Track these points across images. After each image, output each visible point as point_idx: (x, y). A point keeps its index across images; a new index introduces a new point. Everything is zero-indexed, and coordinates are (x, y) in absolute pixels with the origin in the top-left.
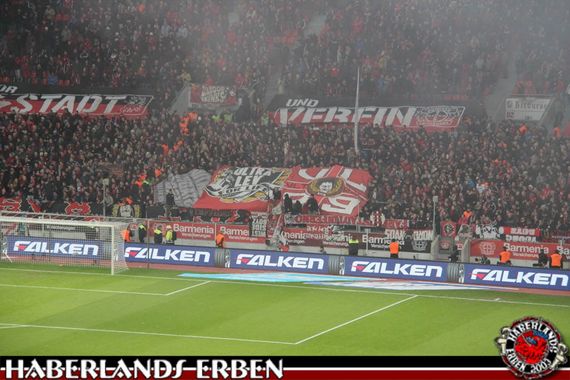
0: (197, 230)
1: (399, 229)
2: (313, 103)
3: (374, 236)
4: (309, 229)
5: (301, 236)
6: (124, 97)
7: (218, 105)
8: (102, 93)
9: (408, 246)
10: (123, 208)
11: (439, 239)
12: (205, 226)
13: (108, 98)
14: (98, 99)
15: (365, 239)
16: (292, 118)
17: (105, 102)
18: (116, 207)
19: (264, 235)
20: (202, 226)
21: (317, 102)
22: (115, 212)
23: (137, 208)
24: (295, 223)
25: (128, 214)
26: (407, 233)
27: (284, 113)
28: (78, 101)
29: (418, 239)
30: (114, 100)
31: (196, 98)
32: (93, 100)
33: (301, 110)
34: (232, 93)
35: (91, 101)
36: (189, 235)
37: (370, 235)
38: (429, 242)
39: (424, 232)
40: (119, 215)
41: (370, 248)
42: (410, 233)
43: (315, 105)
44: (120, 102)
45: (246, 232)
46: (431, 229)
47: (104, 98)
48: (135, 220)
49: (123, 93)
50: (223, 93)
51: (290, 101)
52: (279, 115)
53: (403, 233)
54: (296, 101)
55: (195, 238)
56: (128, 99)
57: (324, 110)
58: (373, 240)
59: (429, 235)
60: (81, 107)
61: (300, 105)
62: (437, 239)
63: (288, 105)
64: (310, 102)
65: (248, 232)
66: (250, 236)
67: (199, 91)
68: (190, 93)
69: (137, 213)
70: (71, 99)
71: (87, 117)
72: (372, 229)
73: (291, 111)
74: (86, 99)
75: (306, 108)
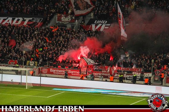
0: (59, 71)
1: (138, 72)
2: (105, 22)
3: (128, 75)
4: (103, 72)
5: (100, 74)
6: (31, 19)
7: (68, 22)
8: (23, 17)
9: (142, 79)
10: (31, 62)
11: (154, 77)
12: (62, 70)
13: (25, 19)
14: (21, 19)
15: (125, 76)
16: (97, 28)
17: (24, 21)
18: (28, 62)
19: (85, 73)
20: (61, 70)
21: (106, 22)
22: (27, 64)
23: (36, 62)
24: (98, 69)
25: (33, 65)
26: (141, 74)
27: (93, 26)
28: (13, 20)
29: (146, 76)
30: (27, 20)
31: (59, 19)
32: (19, 19)
33: (100, 25)
34: (73, 18)
35: (18, 20)
36: (56, 73)
37: (127, 74)
38: (150, 78)
39: (148, 74)
40: (29, 65)
41: (127, 79)
42: (143, 74)
43: (105, 23)
44: (30, 21)
45: (78, 72)
46: (151, 72)
47: (23, 19)
48: (35, 67)
49: (31, 17)
50: (70, 18)
51: (96, 21)
52: (91, 27)
53: (140, 74)
54: (98, 21)
55: (58, 74)
56: (33, 19)
57: (109, 25)
58: (128, 76)
59: (150, 75)
60: (14, 22)
61: (100, 23)
62: (153, 76)
63: (95, 23)
64: (104, 22)
65: (79, 72)
66: (80, 74)
67: (61, 16)
68: (57, 17)
69: (36, 65)
70: (10, 19)
71: (17, 26)
72: (128, 72)
73: (96, 25)
74: (16, 19)
75: (102, 24)
